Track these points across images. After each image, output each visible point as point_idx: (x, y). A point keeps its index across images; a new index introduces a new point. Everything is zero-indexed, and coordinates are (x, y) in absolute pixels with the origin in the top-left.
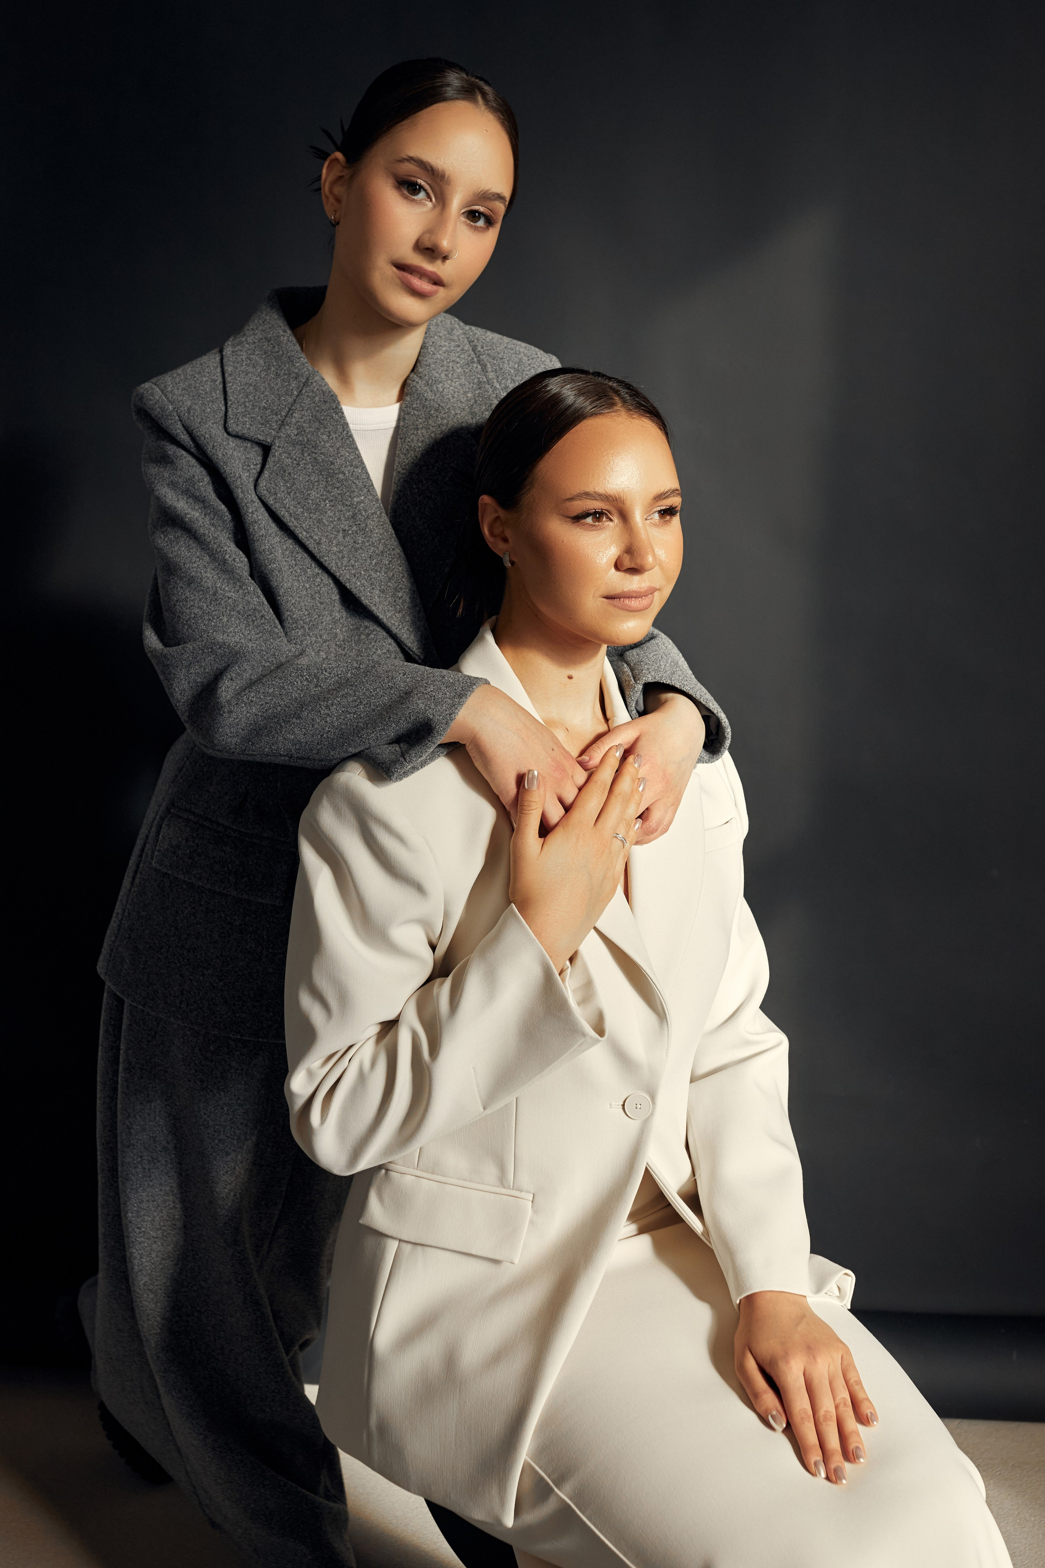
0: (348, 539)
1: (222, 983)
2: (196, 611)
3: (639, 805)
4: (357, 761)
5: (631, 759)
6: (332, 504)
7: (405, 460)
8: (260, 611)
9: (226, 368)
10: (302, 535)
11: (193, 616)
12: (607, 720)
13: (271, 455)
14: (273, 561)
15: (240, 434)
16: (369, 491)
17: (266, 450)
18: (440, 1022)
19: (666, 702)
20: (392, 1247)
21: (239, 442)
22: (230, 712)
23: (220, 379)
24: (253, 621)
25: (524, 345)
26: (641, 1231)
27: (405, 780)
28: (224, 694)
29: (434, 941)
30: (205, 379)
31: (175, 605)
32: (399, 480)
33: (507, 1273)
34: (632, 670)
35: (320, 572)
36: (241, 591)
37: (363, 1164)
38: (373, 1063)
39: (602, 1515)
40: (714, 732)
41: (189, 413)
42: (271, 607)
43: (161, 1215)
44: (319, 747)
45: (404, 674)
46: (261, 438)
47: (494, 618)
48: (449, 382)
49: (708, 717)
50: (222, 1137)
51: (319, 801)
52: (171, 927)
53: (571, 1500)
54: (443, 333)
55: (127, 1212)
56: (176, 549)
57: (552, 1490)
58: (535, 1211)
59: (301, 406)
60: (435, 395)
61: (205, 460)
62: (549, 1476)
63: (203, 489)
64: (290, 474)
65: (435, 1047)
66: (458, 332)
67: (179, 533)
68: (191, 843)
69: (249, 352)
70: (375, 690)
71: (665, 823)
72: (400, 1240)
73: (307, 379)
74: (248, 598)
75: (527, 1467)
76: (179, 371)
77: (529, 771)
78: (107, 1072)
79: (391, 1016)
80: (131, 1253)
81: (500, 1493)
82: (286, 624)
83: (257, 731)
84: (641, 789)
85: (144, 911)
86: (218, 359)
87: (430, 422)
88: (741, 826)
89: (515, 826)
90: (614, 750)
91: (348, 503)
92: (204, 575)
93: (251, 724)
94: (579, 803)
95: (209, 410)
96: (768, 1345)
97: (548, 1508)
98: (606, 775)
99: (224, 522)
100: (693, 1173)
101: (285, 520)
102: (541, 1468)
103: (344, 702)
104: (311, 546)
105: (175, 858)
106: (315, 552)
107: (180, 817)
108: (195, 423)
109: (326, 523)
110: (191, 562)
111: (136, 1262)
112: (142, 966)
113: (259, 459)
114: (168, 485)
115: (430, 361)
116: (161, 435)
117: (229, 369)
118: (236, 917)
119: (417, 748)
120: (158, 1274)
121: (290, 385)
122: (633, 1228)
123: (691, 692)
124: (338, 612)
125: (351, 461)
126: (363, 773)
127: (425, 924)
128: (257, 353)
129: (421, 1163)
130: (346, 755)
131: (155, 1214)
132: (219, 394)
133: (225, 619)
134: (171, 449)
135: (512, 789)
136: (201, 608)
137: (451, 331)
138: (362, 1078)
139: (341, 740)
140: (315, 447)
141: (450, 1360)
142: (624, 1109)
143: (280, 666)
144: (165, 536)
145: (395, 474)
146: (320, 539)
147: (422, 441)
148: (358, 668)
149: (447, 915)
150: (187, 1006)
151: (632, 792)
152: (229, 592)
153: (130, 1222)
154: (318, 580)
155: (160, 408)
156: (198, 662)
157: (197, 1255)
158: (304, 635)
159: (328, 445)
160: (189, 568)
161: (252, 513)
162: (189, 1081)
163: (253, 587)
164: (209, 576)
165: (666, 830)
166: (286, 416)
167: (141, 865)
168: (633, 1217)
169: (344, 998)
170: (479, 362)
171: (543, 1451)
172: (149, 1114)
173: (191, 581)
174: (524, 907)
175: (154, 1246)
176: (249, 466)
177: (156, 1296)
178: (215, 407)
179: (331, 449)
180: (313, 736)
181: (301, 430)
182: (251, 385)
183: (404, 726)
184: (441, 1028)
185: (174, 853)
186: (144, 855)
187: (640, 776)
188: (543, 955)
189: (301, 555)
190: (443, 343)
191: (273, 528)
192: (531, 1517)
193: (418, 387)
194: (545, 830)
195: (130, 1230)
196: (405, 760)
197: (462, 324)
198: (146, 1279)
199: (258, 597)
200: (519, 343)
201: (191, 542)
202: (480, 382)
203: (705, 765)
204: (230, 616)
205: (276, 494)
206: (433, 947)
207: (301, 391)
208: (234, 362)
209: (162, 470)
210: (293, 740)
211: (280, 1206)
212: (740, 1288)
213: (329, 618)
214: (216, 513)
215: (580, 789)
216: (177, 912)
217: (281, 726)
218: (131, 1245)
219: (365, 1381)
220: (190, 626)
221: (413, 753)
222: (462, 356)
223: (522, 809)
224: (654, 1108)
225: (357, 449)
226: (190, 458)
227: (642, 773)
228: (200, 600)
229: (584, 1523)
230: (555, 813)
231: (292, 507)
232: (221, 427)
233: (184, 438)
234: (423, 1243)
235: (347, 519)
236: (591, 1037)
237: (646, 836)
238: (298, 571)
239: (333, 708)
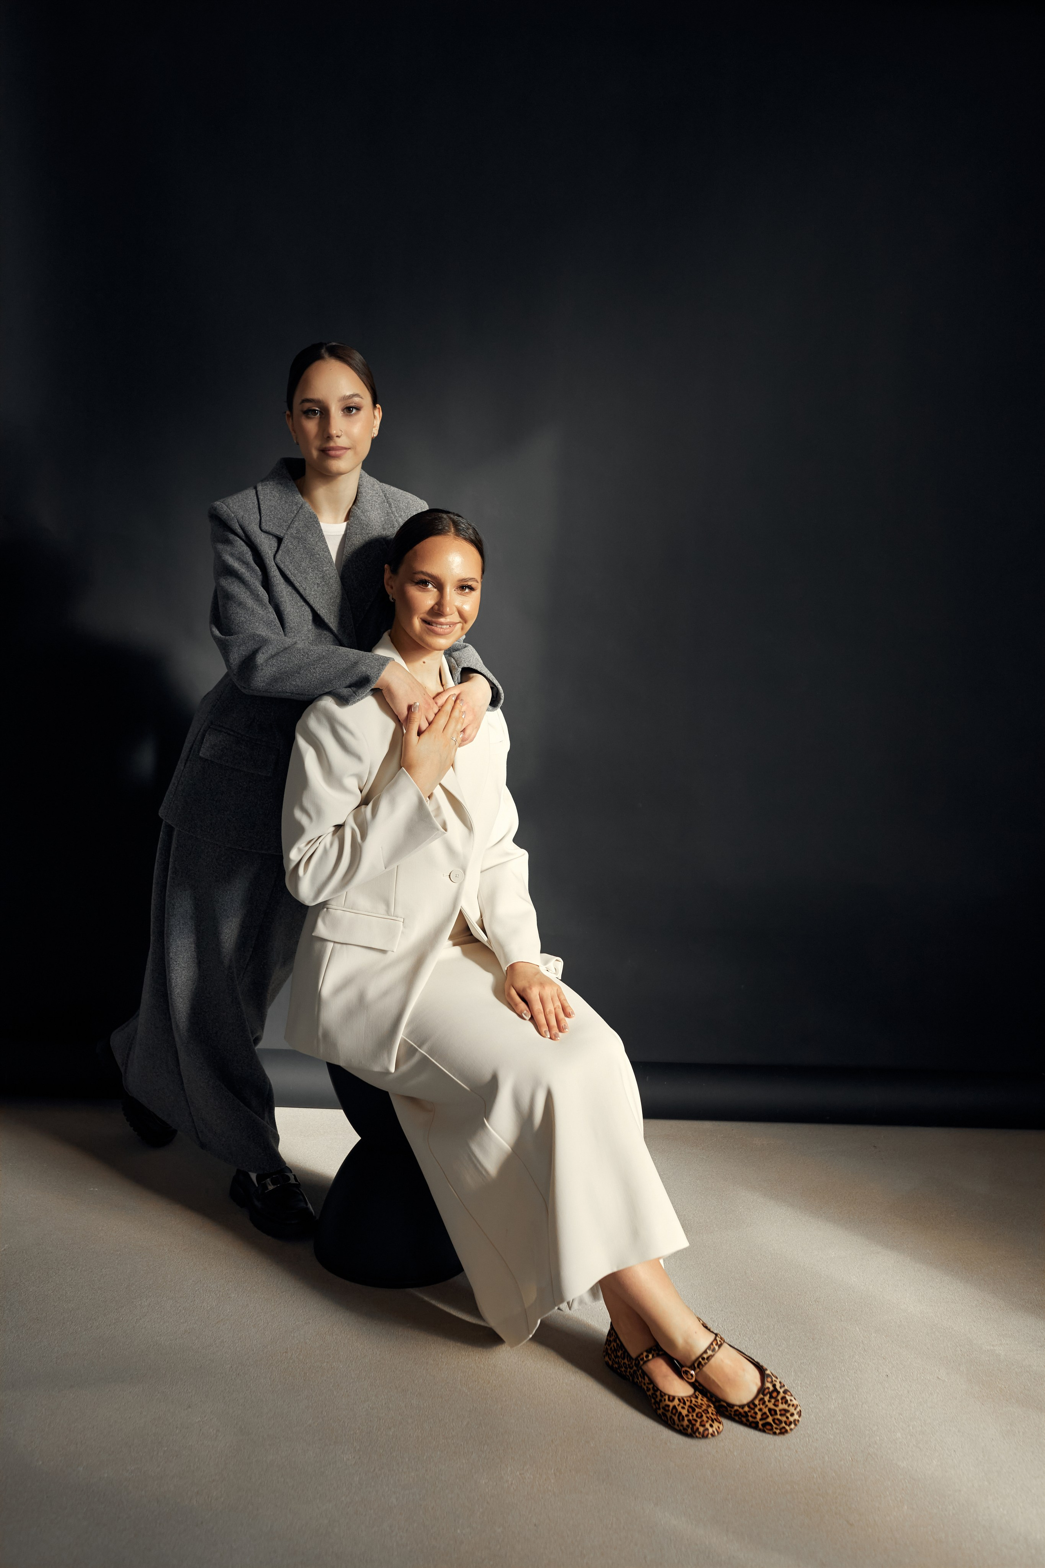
0: (319, 588)
1: (234, 819)
2: (243, 619)
3: (462, 724)
4: (328, 696)
5: (458, 701)
6: (312, 570)
7: (349, 550)
8: (274, 622)
9: (260, 497)
10: (297, 585)
11: (241, 621)
12: (443, 685)
13: (282, 543)
14: (282, 597)
15: (268, 531)
16: (331, 565)
17: (280, 540)
18: (367, 824)
19: (473, 677)
20: (330, 946)
21: (266, 535)
22: (262, 669)
23: (256, 502)
24: (270, 627)
25: (410, 494)
26: (454, 945)
27: (354, 705)
28: (259, 660)
29: (362, 788)
30: (249, 502)
31: (231, 616)
32: (346, 560)
33: (390, 957)
34: (456, 661)
35: (304, 604)
36: (265, 611)
37: (321, 900)
38: (332, 844)
39: (443, 1059)
40: (495, 696)
41: (242, 518)
42: (279, 621)
43: (187, 955)
44: (309, 688)
45: (353, 654)
46: (278, 534)
47: (389, 630)
48: (373, 512)
49: (493, 687)
50: (226, 908)
51: (309, 715)
52: (207, 788)
53: (426, 1053)
54: (370, 486)
55: (169, 953)
56: (232, 587)
57: (417, 1050)
58: (404, 927)
59: (299, 519)
60: (366, 518)
61: (249, 543)
62: (415, 1044)
63: (248, 558)
64: (292, 553)
65: (364, 836)
66: (377, 486)
67: (234, 579)
68: (223, 743)
69: (271, 489)
70: (339, 661)
71: (472, 737)
72: (334, 942)
73: (302, 505)
74: (268, 615)
75: (404, 1042)
76: (235, 497)
77: (415, 703)
78: (160, 877)
79: (340, 822)
80: (171, 976)
81: (388, 1056)
82: (286, 630)
83: (275, 680)
84: (463, 717)
85: (191, 780)
86: (254, 492)
87: (363, 531)
88: (505, 745)
89: (405, 731)
90: (451, 697)
91: (321, 570)
92: (247, 601)
93: (272, 676)
94: (436, 720)
95: (252, 518)
96: (521, 983)
97: (416, 1059)
98: (448, 707)
99: (257, 575)
100: (481, 916)
101: (289, 576)
102: (411, 1041)
103: (323, 666)
104: (301, 591)
105: (213, 751)
106: (303, 593)
107: (216, 730)
108: (246, 523)
109: (309, 579)
110: (240, 594)
111: (173, 981)
112: (189, 811)
113: (276, 545)
114: (229, 554)
115: (364, 500)
116: (225, 529)
117: (261, 497)
118: (244, 783)
119: (362, 690)
120: (185, 988)
121: (293, 508)
122: (451, 942)
123: (485, 674)
124: (309, 625)
125: (323, 549)
126: (333, 701)
127: (359, 777)
128: (275, 490)
129: (346, 904)
130: (322, 693)
131: (185, 954)
132: (256, 510)
133: (257, 624)
134: (232, 537)
135: (405, 712)
136: (245, 618)
137: (373, 486)
138: (326, 851)
139: (321, 685)
140: (305, 540)
141: (361, 998)
142: (450, 877)
143: (286, 649)
144: (226, 581)
145: (344, 557)
146: (306, 587)
147: (359, 541)
148: (328, 651)
149: (370, 773)
150: (214, 832)
151: (459, 718)
152: (260, 611)
153: (171, 959)
154: (303, 608)
155: (227, 515)
156: (245, 644)
157: (206, 978)
158: (294, 636)
159: (311, 540)
160: (239, 597)
161: (273, 572)
162: (209, 877)
163: (271, 609)
164: (250, 602)
165: (472, 741)
166: (291, 524)
167: (191, 756)
168: (451, 938)
169: (319, 811)
170: (388, 502)
171: (411, 1033)
172: (185, 898)
173: (240, 604)
174: (409, 768)
175: (184, 972)
176: (271, 548)
177: (183, 1000)
178: (255, 516)
179: (313, 542)
180: (305, 683)
181: (298, 531)
182: (272, 506)
183: (355, 678)
184: (367, 827)
185: (213, 748)
186: (192, 751)
187: (462, 711)
188: (418, 791)
189: (296, 595)
190: (370, 491)
191: (282, 580)
192: (404, 1068)
193: (358, 513)
194: (420, 733)
195: (171, 963)
196: (356, 695)
197: (378, 482)
198: (179, 990)
199: (274, 615)
200: (408, 493)
201: (240, 584)
202: (387, 512)
203: (490, 712)
204: (260, 623)
205: (284, 563)
206: (361, 792)
207: (298, 511)
208: (263, 494)
209: (226, 547)
210: (295, 685)
211: (251, 952)
212: (507, 961)
213: (306, 628)
214: (253, 570)
215: (436, 715)
216: (211, 781)
217: (289, 678)
218: (171, 971)
219: (316, 1013)
220: (239, 626)
221: (360, 691)
222: (379, 499)
223: (410, 722)
224: (465, 877)
225: (326, 543)
226: (241, 542)
227: (464, 709)
228: (245, 613)
229: (434, 1063)
230: (424, 725)
231: (292, 570)
232: (258, 527)
233: (239, 531)
234: (347, 943)
235: (319, 578)
236: (441, 831)
237: (463, 742)
238: (294, 603)
239: (317, 669)
